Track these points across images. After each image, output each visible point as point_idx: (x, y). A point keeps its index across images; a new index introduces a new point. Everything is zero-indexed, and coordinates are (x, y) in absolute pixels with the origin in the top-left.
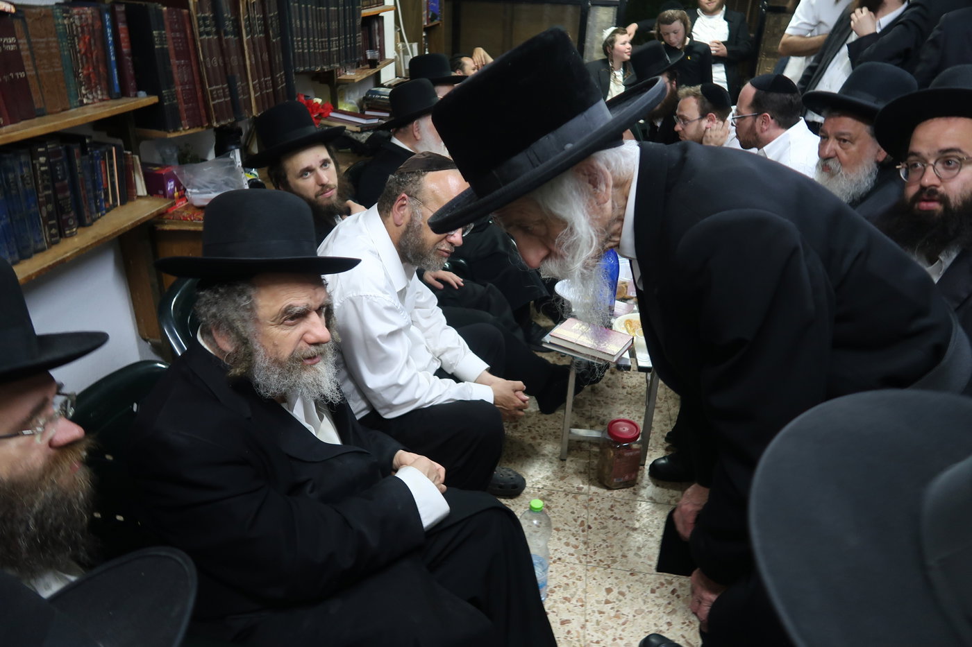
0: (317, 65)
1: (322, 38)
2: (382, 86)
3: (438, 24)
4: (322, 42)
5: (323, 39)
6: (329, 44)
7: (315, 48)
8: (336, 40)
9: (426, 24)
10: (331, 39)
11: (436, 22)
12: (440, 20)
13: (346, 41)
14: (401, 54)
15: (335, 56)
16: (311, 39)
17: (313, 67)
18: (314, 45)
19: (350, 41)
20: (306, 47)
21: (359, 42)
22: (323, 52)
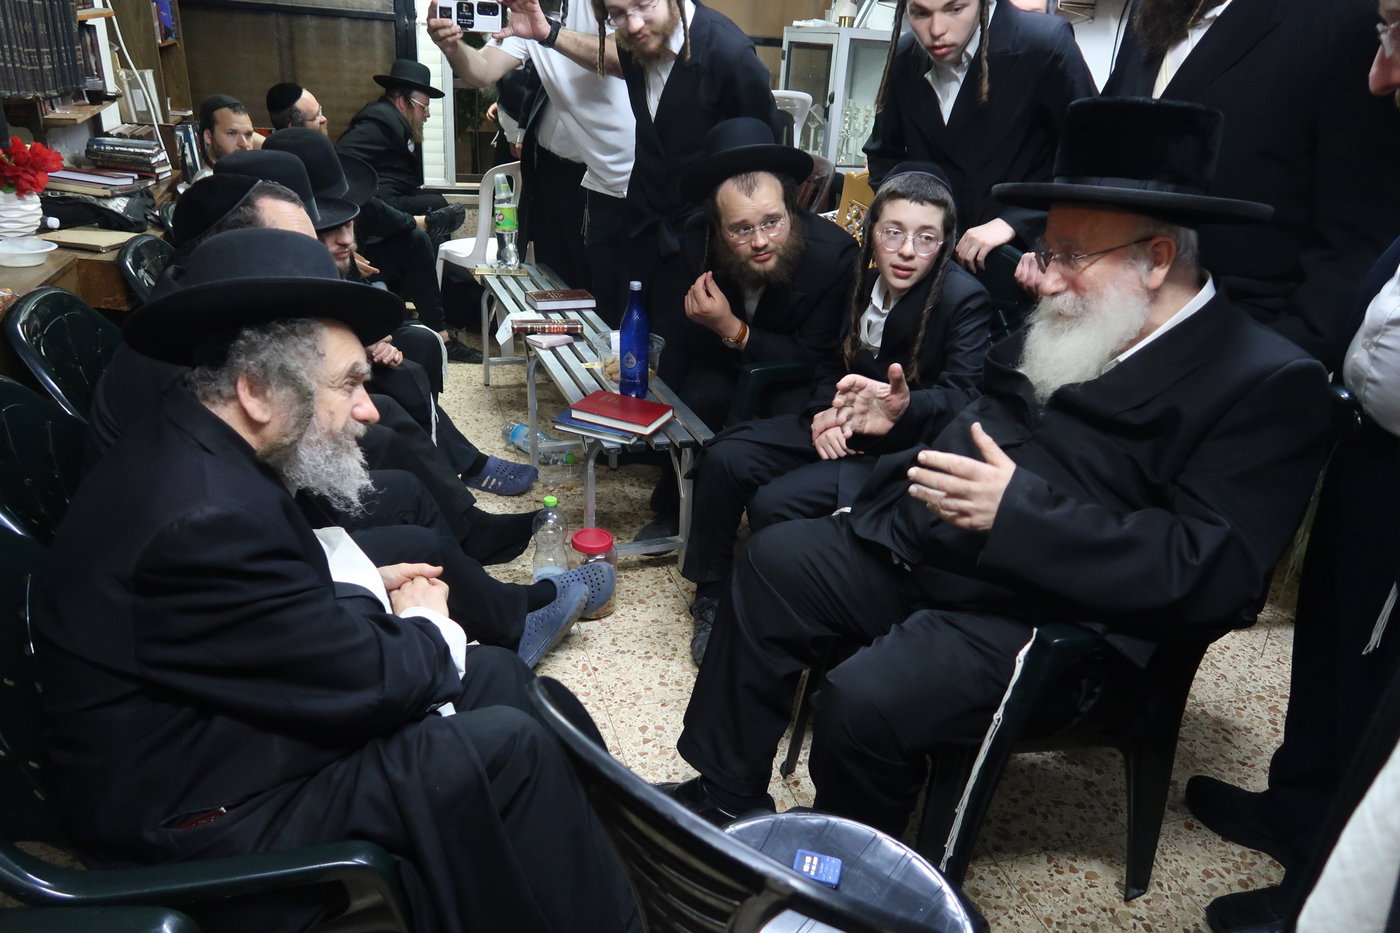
0: (28, 90)
1: (28, 48)
2: (107, 135)
3: (175, 44)
4: (29, 54)
5: (31, 50)
6: (40, 59)
7: (22, 63)
8: (47, 53)
9: (160, 41)
10: (42, 50)
11: (170, 40)
12: (177, 38)
13: (60, 57)
14: (126, 87)
15: (50, 79)
16: (14, 47)
17: (22, 93)
18: (19, 56)
19: (67, 56)
20: (8, 59)
21: (80, 60)
22: (32, 70)
